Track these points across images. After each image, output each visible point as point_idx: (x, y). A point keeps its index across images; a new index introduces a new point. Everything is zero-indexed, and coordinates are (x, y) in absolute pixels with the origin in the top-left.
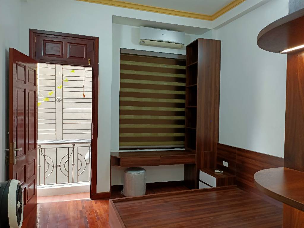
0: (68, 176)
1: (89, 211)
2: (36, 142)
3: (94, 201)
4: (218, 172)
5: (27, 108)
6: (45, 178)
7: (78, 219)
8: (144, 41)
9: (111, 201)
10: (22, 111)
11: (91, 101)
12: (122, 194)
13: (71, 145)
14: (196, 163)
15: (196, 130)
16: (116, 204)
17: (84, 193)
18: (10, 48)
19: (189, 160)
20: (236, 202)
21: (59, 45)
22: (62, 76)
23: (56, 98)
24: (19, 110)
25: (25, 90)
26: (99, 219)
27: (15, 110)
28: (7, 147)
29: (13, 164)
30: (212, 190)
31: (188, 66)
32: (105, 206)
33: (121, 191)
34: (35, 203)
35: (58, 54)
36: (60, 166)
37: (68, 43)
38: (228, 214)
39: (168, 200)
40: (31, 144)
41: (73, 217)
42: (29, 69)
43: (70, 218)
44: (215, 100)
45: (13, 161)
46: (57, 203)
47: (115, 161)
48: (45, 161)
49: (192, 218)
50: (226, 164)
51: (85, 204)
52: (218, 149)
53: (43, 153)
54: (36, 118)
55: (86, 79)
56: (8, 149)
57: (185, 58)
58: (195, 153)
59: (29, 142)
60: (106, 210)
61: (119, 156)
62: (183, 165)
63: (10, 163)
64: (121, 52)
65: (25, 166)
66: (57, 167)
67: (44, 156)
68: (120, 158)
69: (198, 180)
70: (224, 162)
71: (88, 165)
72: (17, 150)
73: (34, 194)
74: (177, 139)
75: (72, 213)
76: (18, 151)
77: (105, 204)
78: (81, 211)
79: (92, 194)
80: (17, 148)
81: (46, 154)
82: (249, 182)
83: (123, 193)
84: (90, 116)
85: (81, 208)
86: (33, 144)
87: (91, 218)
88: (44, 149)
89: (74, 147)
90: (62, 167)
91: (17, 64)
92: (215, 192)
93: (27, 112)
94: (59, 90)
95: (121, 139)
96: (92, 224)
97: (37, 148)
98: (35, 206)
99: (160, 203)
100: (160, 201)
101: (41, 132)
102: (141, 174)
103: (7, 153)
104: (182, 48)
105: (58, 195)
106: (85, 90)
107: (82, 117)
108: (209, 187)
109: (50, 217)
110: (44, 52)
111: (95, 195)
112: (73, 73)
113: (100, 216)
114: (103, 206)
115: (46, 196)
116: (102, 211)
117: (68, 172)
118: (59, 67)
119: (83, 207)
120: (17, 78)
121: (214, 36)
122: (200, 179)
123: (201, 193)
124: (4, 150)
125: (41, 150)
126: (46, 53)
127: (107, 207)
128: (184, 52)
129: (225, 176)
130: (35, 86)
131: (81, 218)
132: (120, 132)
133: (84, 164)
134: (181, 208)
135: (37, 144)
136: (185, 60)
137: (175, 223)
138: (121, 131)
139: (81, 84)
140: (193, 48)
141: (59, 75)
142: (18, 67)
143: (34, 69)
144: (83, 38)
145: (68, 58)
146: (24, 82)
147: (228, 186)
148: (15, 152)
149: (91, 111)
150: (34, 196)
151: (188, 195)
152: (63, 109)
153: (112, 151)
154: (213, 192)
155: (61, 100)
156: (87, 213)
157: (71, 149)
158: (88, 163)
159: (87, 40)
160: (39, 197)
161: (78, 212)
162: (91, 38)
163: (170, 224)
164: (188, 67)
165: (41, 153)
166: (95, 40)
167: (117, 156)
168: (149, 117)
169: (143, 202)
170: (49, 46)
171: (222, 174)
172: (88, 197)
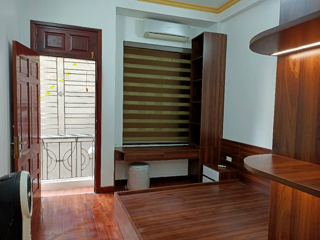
0: (72, 171)
1: (93, 204)
2: (39, 137)
3: (98, 194)
4: (222, 167)
5: (30, 102)
6: (48, 173)
7: (83, 212)
8: (149, 33)
9: (116, 193)
10: (26, 105)
11: (94, 95)
12: (125, 188)
13: (74, 140)
14: (200, 158)
15: (200, 125)
16: (121, 196)
17: (88, 187)
18: (13, 41)
19: (194, 155)
20: (238, 195)
21: (61, 37)
22: (64, 69)
23: (57, 91)
24: (23, 104)
25: (28, 83)
26: (103, 211)
27: (19, 104)
28: (12, 140)
29: (18, 157)
30: (215, 183)
31: (193, 60)
32: (109, 200)
33: (124, 186)
34: (39, 196)
35: (60, 46)
36: (63, 160)
37: (71, 35)
38: (229, 205)
39: (171, 193)
40: (34, 138)
41: (78, 210)
42: (32, 62)
43: (75, 211)
44: (220, 95)
45: (18, 154)
46: (61, 197)
47: (119, 156)
48: (47, 155)
49: (194, 209)
50: (229, 159)
51: (89, 198)
52: (222, 144)
53: (46, 147)
54: (39, 112)
55: (89, 73)
56: (13, 142)
57: (190, 53)
58: (199, 148)
59: (33, 137)
60: (111, 203)
61: (123, 150)
62: (187, 160)
63: (16, 156)
64: (125, 45)
65: (29, 160)
66: (60, 162)
67: (47, 150)
68: (124, 152)
69: (202, 175)
70: (227, 157)
71: (91, 160)
72: (21, 143)
73: (38, 188)
74: (181, 134)
75: (76, 206)
76: (22, 145)
77: (110, 197)
78: (86, 204)
79: (96, 188)
80: (21, 142)
81: (48, 149)
82: (252, 176)
83: (127, 187)
84: (93, 111)
85: (86, 201)
86: (36, 138)
87: (96, 211)
88: (47, 143)
89: (77, 142)
90: (66, 162)
91: (20, 57)
92: (218, 186)
93: (30, 106)
94: (61, 84)
95: (125, 135)
96: (97, 216)
97: (40, 142)
98: (39, 199)
99: (164, 195)
100: (164, 194)
101: (44, 126)
102: (145, 169)
103: (12, 147)
104: (187, 41)
105: (61, 190)
106: (88, 84)
107: (84, 112)
108: (213, 181)
109: (55, 210)
110: (46, 44)
111: (99, 189)
112: (75, 66)
113: (105, 209)
114: (107, 199)
115: (49, 191)
116: (107, 204)
117: (71, 166)
118: (60, 60)
119: (88, 201)
120: (20, 72)
121: (220, 29)
122: (204, 173)
123: (204, 187)
124: (9, 143)
125: (44, 144)
126: (48, 45)
127: (111, 200)
128: (189, 46)
129: (228, 170)
130: (37, 80)
131: (86, 210)
132: (124, 127)
133: (87, 158)
134: (185, 200)
135: (40, 138)
136: (191, 54)
137: (178, 213)
138: (125, 125)
139: (84, 78)
140: (198, 41)
141: (60, 68)
142: (21, 60)
143: (37, 62)
144: (86, 30)
145: (70, 51)
146: (26, 75)
147: (230, 180)
148: (20, 145)
149: (94, 105)
150: (38, 189)
151: (191, 188)
152: (65, 103)
153: (116, 146)
154: (216, 186)
155: (62, 94)
156: (92, 206)
157: (74, 144)
158: (91, 158)
159: (90, 32)
160: (43, 191)
161: (83, 205)
162: (94, 30)
163: (174, 214)
164: (193, 62)
165: (43, 148)
166: (98, 32)
167: (121, 150)
168: (153, 112)
169: (147, 195)
170: (51, 38)
171: (225, 169)
172: (92, 191)
